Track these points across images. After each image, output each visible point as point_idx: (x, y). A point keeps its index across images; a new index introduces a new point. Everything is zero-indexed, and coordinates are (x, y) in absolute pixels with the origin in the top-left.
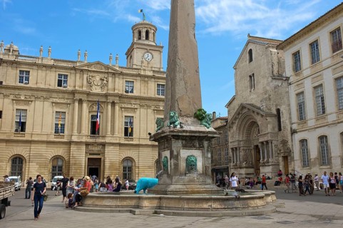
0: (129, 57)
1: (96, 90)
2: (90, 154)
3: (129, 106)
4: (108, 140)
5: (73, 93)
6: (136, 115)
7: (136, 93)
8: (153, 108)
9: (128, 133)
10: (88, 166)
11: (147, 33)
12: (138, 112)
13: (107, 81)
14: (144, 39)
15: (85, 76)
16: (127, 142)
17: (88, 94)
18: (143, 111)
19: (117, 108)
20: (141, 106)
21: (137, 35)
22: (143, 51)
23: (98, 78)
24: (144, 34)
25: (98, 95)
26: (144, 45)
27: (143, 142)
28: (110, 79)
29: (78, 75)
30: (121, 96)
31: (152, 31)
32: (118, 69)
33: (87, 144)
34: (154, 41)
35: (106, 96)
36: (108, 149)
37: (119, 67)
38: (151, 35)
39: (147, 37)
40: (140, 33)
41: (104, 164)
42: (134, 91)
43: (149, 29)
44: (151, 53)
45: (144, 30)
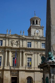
0: (29, 32)
1: (15, 46)
2: (12, 75)
3: (29, 53)
4: (20, 68)
5: (5, 48)
6: (33, 57)
7: (32, 47)
8: (40, 53)
9: (29, 65)
10: (11, 81)
12: (33, 55)
13: (20, 42)
14: (35, 24)
15: (10, 40)
16: (29, 70)
17: (11, 48)
18: (36, 55)
19: (24, 54)
20: (34, 53)
22: (36, 29)
23: (15, 41)
24: (35, 22)
25: (15, 48)
26: (36, 26)
27: (36, 69)
29: (7, 40)
30: (26, 49)
31: (39, 21)
32: (24, 37)
33: (11, 71)
34: (40, 25)
35: (19, 49)
36: (20, 73)
37: (25, 36)
39: (37, 23)
41: (19, 80)
42: (32, 46)
43: (37, 20)
44: (39, 30)
45: (35, 20)
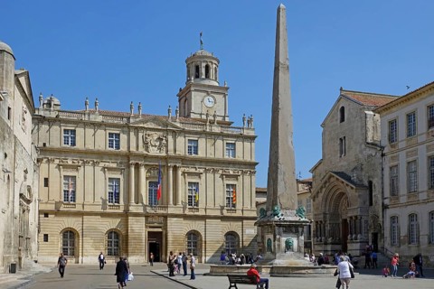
0: (183, 100)
1: (153, 151)
2: (150, 227)
3: (193, 170)
4: (171, 211)
5: (128, 155)
6: (202, 182)
7: (201, 154)
8: (220, 172)
9: (192, 201)
10: (148, 240)
11: (207, 68)
12: (203, 176)
13: (167, 141)
14: (204, 77)
15: (141, 135)
16: (192, 213)
17: (145, 157)
18: (210, 176)
19: (180, 173)
20: (206, 171)
21: (193, 71)
22: (204, 94)
23: (155, 135)
24: (202, 71)
25: (156, 157)
26: (204, 86)
27: (210, 213)
28: (170, 138)
29: (132, 134)
30: (184, 160)
31: (214, 66)
32: (178, 125)
33: (147, 216)
34: (216, 80)
35: (166, 159)
36: (171, 221)
37: (180, 123)
38: (212, 72)
39: (207, 76)
40: (197, 68)
41: (166, 238)
42: (199, 152)
43: (210, 64)
44: (213, 97)
45: (204, 65)
